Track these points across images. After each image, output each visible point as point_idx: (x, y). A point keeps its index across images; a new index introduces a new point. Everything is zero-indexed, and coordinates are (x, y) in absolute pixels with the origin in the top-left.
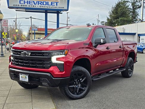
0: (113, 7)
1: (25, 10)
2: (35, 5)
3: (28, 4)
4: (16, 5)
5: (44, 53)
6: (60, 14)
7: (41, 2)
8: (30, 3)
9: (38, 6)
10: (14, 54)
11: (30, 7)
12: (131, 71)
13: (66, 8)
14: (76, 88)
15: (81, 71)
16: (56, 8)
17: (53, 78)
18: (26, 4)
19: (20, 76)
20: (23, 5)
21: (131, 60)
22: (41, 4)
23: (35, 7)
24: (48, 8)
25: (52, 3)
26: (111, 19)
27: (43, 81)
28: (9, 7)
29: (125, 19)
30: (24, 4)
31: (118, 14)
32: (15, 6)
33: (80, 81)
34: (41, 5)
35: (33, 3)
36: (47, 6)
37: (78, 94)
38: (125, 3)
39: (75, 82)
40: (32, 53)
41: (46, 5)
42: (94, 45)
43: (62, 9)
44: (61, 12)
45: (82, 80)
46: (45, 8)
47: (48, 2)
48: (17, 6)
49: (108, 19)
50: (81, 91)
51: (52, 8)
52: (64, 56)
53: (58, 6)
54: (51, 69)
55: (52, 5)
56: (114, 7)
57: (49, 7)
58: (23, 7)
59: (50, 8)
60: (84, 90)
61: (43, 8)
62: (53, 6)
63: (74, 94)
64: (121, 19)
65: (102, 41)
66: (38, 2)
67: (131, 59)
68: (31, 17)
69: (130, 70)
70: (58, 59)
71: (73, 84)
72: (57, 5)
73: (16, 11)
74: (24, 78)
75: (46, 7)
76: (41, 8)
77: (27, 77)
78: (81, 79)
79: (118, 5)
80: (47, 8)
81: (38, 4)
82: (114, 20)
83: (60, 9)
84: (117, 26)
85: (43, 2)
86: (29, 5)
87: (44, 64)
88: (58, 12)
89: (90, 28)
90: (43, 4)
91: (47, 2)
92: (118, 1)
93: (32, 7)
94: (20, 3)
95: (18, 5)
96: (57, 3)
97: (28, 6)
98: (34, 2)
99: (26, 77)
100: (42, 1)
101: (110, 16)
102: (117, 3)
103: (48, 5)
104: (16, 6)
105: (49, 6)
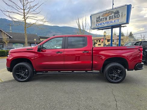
6: (121, 28)
9: (106, 25)
13: (125, 22)
25: (115, 20)
35: (103, 24)
36: (111, 23)
47: (112, 21)
48: (95, 28)
51: (115, 24)
53: (119, 22)
66: (106, 22)
72: (118, 21)
80: (111, 25)
83: (121, 23)
90: (109, 23)
94: (96, 25)
97: (100, 26)
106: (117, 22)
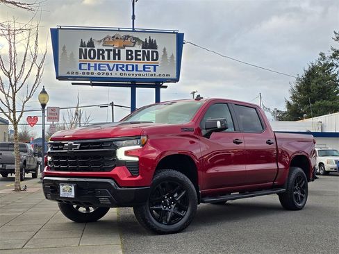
0: (298, 79)
1: (89, 82)
2: (111, 72)
3: (95, 69)
4: (73, 73)
5: (103, 142)
6: (161, 89)
7: (123, 65)
8: (101, 68)
9: (116, 74)
10: (52, 149)
11: (101, 76)
12: (302, 197)
13: (174, 77)
14: (167, 211)
15: (176, 179)
16: (153, 77)
17: (119, 189)
18: (92, 69)
19: (61, 188)
20: (86, 71)
21: (300, 173)
22: (123, 70)
23: (110, 76)
24: (138, 77)
25: (144, 66)
26: (296, 105)
27: (101, 194)
28: (59, 78)
29: (329, 103)
30: (89, 69)
31: (311, 94)
32: (70, 75)
33: (173, 199)
34: (123, 72)
35: (107, 68)
36: (135, 72)
37: (169, 224)
38: (327, 69)
39: (164, 199)
40: (82, 144)
41: (133, 70)
42: (204, 132)
43: (165, 77)
44: (164, 84)
45: (177, 197)
46: (131, 76)
47: (137, 66)
48: (75, 75)
49: (289, 105)
50: (176, 217)
51: (145, 77)
52: (139, 147)
53: (157, 73)
54: (116, 171)
55: (144, 70)
56: (301, 77)
57: (140, 75)
58: (86, 75)
59: (141, 77)
60: (183, 217)
61: (128, 76)
62: (148, 73)
63: (161, 222)
64: (320, 105)
65: (219, 124)
66: (117, 65)
67: (299, 170)
68: (112, 104)
69: (299, 194)
70: (127, 153)
71: (160, 204)
72: (155, 70)
73: (73, 84)
74: (68, 191)
75: (133, 74)
76: (124, 76)
77: (73, 188)
78: (176, 195)
79: (311, 74)
80: (134, 77)
81: (117, 70)
82: (303, 107)
83: (162, 77)
84: (306, 118)
85: (127, 65)
86: (98, 71)
87: (103, 163)
88: (157, 84)
89: (199, 103)
90: (127, 70)
91: (135, 64)
92: (311, 65)
93: (105, 76)
94: (80, 68)
95: (77, 73)
96: (155, 66)
97: (96, 73)
98: (108, 65)
99: (71, 189)
100: (125, 64)
101: (294, 97)
102: (307, 69)
103: (137, 70)
104: (72, 75)
105: (138, 73)
106: (152, 72)
